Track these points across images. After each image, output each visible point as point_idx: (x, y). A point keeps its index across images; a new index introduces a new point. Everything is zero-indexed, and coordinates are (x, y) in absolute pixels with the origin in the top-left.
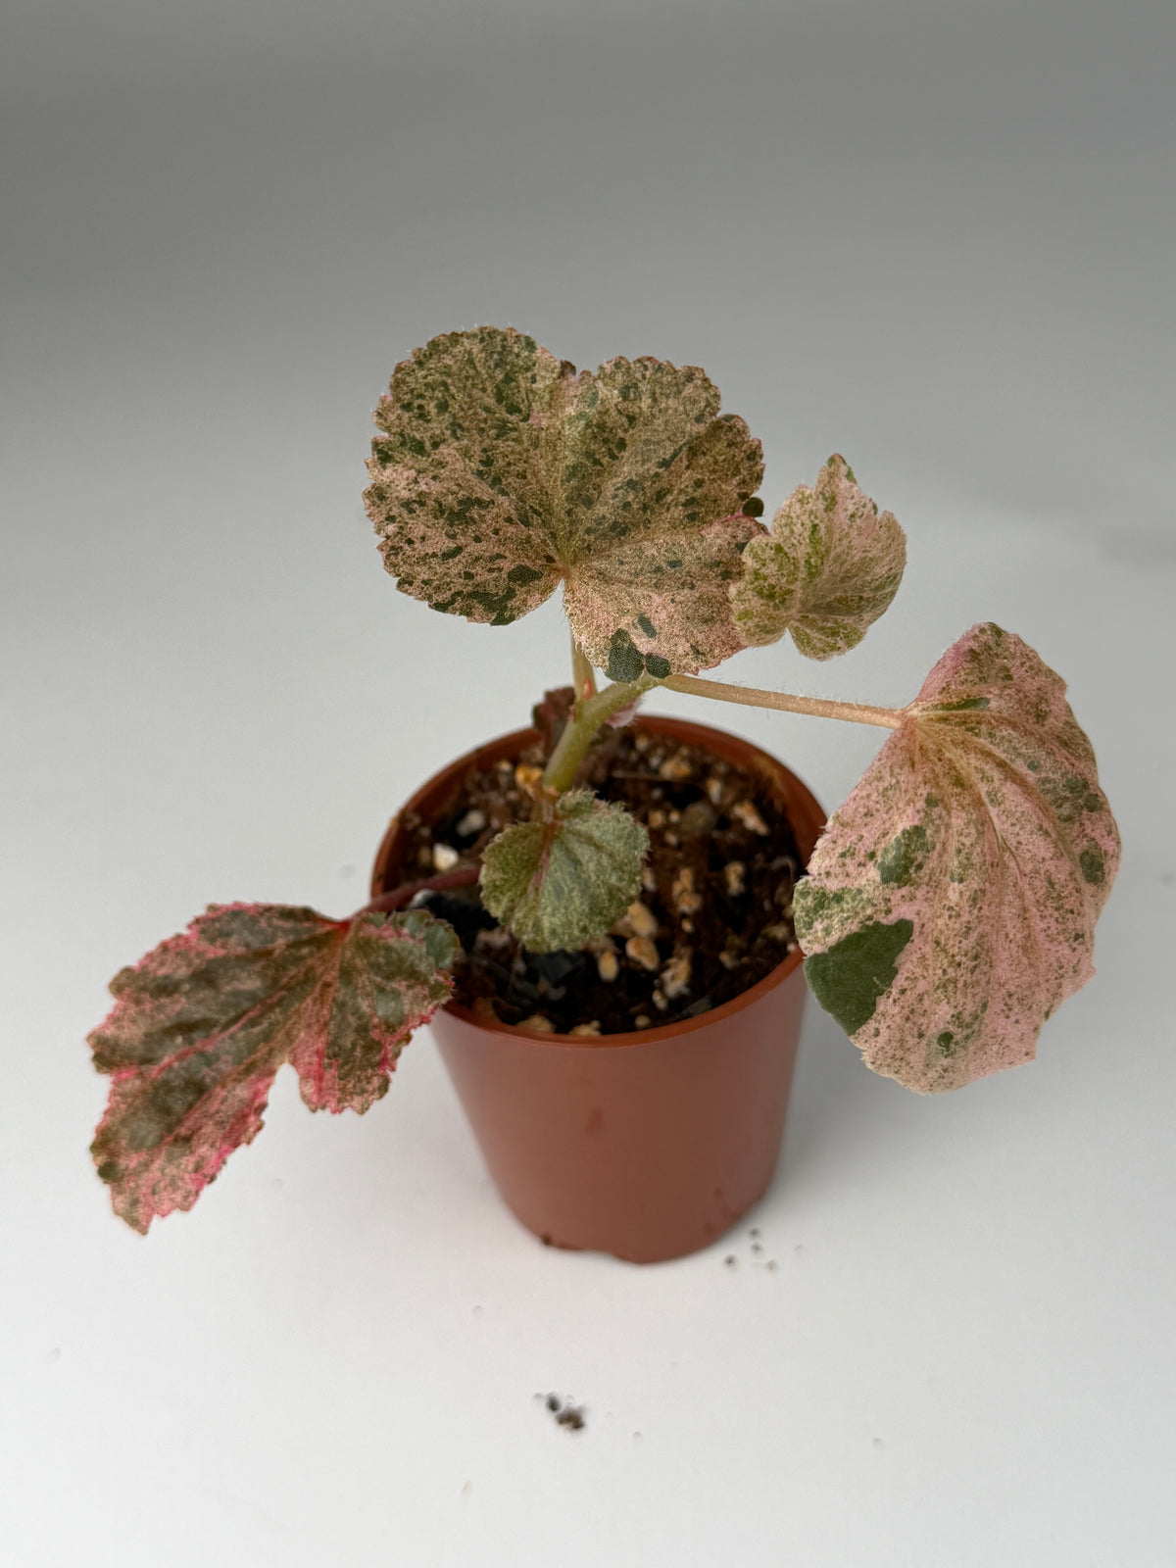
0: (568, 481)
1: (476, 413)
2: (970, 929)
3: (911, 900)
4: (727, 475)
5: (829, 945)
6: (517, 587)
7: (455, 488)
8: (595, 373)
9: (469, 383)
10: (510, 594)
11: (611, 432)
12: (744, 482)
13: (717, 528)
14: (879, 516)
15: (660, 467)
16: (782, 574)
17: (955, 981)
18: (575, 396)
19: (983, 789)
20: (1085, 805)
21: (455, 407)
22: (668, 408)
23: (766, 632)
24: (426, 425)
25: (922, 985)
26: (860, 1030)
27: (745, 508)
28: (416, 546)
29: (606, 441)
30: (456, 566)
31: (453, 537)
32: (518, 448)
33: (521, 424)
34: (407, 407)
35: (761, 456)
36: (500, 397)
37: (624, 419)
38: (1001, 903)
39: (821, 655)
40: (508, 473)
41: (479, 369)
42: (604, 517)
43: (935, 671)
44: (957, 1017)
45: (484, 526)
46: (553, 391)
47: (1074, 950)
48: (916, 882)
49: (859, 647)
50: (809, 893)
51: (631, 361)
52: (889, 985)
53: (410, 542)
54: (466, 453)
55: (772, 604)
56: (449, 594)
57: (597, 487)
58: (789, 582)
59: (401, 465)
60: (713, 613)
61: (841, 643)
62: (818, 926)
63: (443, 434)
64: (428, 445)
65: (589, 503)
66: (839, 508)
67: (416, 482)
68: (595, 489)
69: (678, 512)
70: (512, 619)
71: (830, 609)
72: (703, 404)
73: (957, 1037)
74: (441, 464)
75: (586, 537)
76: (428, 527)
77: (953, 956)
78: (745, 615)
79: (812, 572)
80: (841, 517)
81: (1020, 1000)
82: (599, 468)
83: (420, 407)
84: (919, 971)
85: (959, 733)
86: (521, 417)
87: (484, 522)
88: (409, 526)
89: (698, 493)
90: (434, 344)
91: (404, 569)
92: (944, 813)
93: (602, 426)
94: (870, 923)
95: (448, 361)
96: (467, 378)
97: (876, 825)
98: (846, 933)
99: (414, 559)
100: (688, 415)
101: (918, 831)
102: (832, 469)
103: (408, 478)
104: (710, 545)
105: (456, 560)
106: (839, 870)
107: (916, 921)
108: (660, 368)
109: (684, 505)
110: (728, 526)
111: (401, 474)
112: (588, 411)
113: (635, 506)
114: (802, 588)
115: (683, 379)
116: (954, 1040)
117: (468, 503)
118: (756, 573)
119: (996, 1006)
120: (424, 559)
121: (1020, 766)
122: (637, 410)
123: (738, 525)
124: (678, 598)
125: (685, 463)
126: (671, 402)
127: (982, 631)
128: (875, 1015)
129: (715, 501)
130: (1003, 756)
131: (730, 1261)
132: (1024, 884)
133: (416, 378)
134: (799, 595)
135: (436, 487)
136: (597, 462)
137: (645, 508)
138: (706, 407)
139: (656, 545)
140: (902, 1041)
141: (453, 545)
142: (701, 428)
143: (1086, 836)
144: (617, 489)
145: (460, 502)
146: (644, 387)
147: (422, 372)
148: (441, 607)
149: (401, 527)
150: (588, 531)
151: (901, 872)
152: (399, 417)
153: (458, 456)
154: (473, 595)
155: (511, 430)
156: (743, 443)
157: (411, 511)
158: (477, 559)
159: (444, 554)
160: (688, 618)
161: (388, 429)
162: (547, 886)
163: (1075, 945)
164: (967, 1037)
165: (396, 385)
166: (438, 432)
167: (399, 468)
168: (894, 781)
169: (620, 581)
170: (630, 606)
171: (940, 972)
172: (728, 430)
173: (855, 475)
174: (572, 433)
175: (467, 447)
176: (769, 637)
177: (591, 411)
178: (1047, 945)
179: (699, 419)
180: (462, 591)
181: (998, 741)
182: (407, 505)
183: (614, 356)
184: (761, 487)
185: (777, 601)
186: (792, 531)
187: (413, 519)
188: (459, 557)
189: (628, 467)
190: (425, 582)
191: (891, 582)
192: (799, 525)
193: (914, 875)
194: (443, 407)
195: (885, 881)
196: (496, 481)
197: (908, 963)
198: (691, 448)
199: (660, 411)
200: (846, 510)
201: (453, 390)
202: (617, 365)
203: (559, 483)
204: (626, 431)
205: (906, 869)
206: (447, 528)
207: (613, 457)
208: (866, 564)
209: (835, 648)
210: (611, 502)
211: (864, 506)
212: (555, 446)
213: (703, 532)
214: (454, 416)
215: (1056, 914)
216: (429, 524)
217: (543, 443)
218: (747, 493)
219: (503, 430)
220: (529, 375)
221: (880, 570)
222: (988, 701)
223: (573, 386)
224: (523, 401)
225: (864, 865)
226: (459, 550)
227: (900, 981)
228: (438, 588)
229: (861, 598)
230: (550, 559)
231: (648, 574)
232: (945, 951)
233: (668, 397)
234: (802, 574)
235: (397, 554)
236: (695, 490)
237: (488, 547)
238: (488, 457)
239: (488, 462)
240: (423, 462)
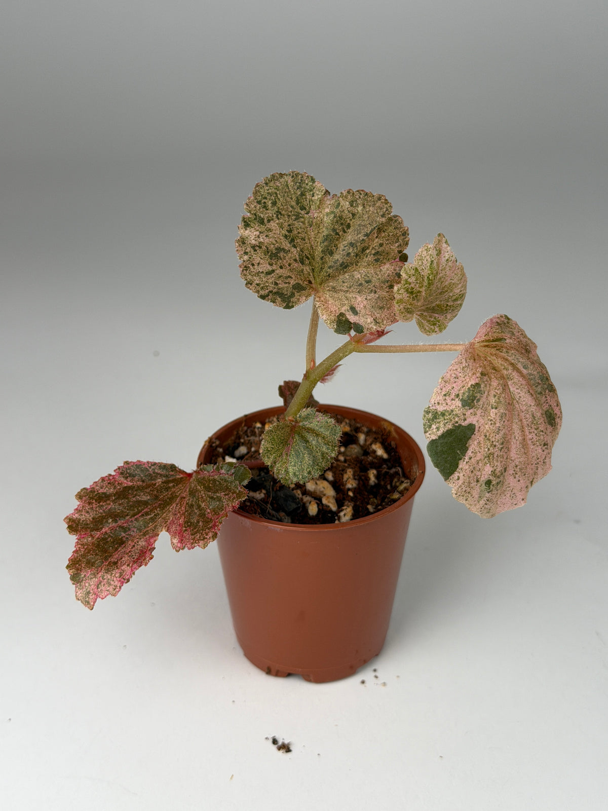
0: (323, 243)
1: (287, 208)
2: (500, 430)
3: (475, 415)
4: (393, 242)
5: (439, 435)
6: (296, 292)
7: (274, 242)
8: (339, 195)
9: (286, 194)
10: (293, 295)
11: (345, 220)
12: (401, 245)
13: (387, 266)
14: (458, 263)
15: (364, 237)
16: (417, 283)
17: (493, 454)
18: (330, 204)
19: (505, 372)
20: (547, 388)
21: (279, 204)
22: (369, 211)
23: (408, 312)
24: (266, 211)
25: (478, 458)
26: (451, 477)
27: (400, 257)
28: (255, 267)
29: (342, 224)
30: (271, 279)
31: (271, 265)
32: (303, 226)
33: (305, 215)
34: (259, 202)
35: (408, 235)
36: (298, 203)
37: (351, 215)
38: (512, 422)
39: (428, 333)
40: (298, 237)
41: (290, 189)
42: (338, 260)
43: (482, 327)
44: (493, 473)
45: (285, 261)
46: (321, 201)
47: (543, 451)
48: (477, 407)
50: (430, 412)
51: (354, 191)
52: (464, 456)
53: (253, 265)
54: (281, 226)
55: (412, 297)
56: (267, 291)
57: (336, 246)
58: (420, 287)
59: (253, 229)
60: (384, 304)
61: (437, 329)
62: (434, 426)
63: (273, 216)
64: (266, 221)
65: (331, 253)
66: (442, 255)
67: (259, 237)
68: (335, 246)
69: (371, 258)
70: (293, 307)
71: (433, 310)
72: (385, 210)
73: (494, 482)
74: (270, 230)
75: (329, 270)
76: (261, 259)
77: (493, 442)
78: (400, 301)
79: (430, 284)
80: (443, 260)
81: (521, 470)
82: (338, 236)
83: (265, 203)
84: (477, 449)
85: (493, 351)
86: (306, 212)
87: (285, 259)
88: (253, 257)
89: (381, 249)
90: (273, 176)
91: (250, 277)
92: (488, 379)
93: (341, 217)
94: (457, 425)
95: (278, 184)
96: (285, 192)
97: (459, 382)
98: (446, 429)
99: (254, 273)
100: (378, 214)
101: (477, 385)
102: (439, 238)
103: (255, 235)
104: (384, 273)
105: (271, 276)
106: (443, 402)
107: (476, 425)
108: (367, 194)
109: (374, 255)
110: (392, 265)
111: (253, 233)
112: (335, 210)
113: (352, 254)
114: (425, 291)
115: (376, 199)
116: (492, 484)
117: (279, 250)
118: (406, 281)
119: (510, 471)
120: (258, 273)
121: (520, 366)
122: (356, 211)
123: (397, 265)
125: (376, 235)
126: (371, 209)
128: (458, 470)
129: (387, 253)
130: (513, 361)
131: (363, 682)
132: (522, 414)
133: (264, 190)
134: (423, 294)
135: (267, 240)
136: (337, 234)
137: (357, 255)
138: (386, 211)
139: (359, 273)
140: (469, 483)
141: (270, 268)
142: (384, 220)
143: (547, 403)
144: (345, 247)
145: (276, 249)
146: (359, 201)
147: (267, 188)
148: (263, 297)
149: (250, 258)
150: (330, 267)
151: (470, 401)
152: (255, 207)
153: (277, 227)
154: (277, 293)
155: (301, 217)
156: (401, 228)
157: (255, 250)
158: (280, 277)
159: (266, 273)
160: (373, 307)
161: (250, 212)
162: (292, 452)
163: (544, 449)
164: (498, 484)
165: (256, 193)
166: (271, 215)
167: (253, 230)
168: (467, 365)
169: (341, 290)
170: (346, 302)
171: (487, 450)
172: (395, 221)
173: (449, 243)
174: (327, 220)
175: (282, 223)
176: (409, 315)
178: (532, 447)
179: (383, 216)
180: (272, 291)
181: (510, 355)
182: (253, 247)
183: (347, 189)
184: (408, 248)
185: (414, 295)
186: (422, 263)
187: (255, 254)
188: (273, 274)
189: (350, 237)
190: (258, 285)
191: (461, 298)
192: (425, 260)
193: (476, 404)
194: (274, 203)
195: (463, 406)
196: (292, 240)
197: (473, 445)
198: (379, 228)
199: (366, 212)
200: (445, 257)
201: (279, 196)
202: (349, 192)
203: (319, 244)
204: (351, 220)
205: (473, 400)
206: (269, 260)
207: (345, 232)
208: (451, 287)
209: (434, 331)
210: (341, 252)
211: (452, 257)
212: (319, 226)
213: (381, 268)
214: (278, 208)
215: (536, 432)
216: (262, 258)
217: (314, 224)
218: (401, 250)
219: (298, 217)
220: (311, 193)
221: (457, 291)
222: (505, 339)
223: (329, 201)
224: (308, 205)
225: (454, 400)
226: (273, 271)
227: (469, 453)
228: (262, 288)
229: (447, 305)
230: (310, 282)
231: (356, 287)
232: (489, 440)
233: (370, 206)
234: (426, 283)
235: (246, 270)
236: (379, 248)
237: (284, 272)
238: (290, 228)
239: (290, 231)
240: (263, 228)
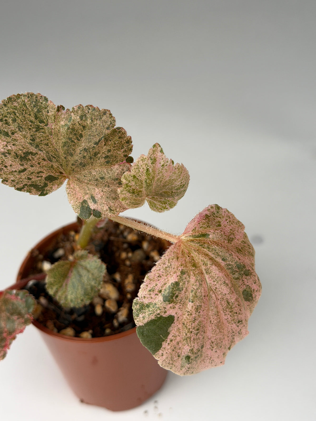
0: (64, 147)
1: (27, 123)
2: (195, 319)
3: (174, 308)
4: (119, 148)
5: (144, 323)
6: (49, 183)
7: (22, 148)
8: (71, 110)
9: (24, 112)
10: (46, 185)
11: (77, 131)
12: (125, 151)
13: (116, 166)
14: (175, 164)
15: (95, 144)
16: (137, 185)
17: (190, 338)
18: (64, 118)
19: (203, 268)
20: (244, 274)
21: (18, 120)
22: (97, 124)
23: (135, 204)
24: (9, 127)
25: (178, 339)
26: (157, 353)
27: (126, 160)
28: (8, 168)
29: (75, 134)
30: (24, 176)
31: (22, 165)
32: (44, 135)
33: (45, 127)
35: (131, 142)
36: (36, 118)
37: (82, 127)
39: (160, 210)
40: (41, 144)
41: (28, 107)
42: (77, 160)
43: (191, 222)
44: (192, 350)
45: (34, 161)
46: (55, 116)
47: (238, 326)
48: (176, 302)
49: (175, 208)
50: (138, 304)
51: (84, 106)
52: (167, 338)
53: (6, 167)
54: (25, 137)
55: (134, 195)
56: (22, 185)
57: (74, 150)
59: (0, 140)
60: (116, 196)
61: (167, 207)
62: (141, 316)
63: (15, 130)
64: (10, 134)
65: (72, 155)
66: (157, 162)
67: (7, 146)
69: (103, 160)
70: (47, 194)
71: (162, 195)
72: (109, 123)
73: (192, 357)
74: (15, 140)
75: (72, 166)
76: (12, 162)
77: (189, 329)
78: (125, 199)
79: (148, 185)
80: (158, 166)
81: (217, 344)
82: (74, 143)
83: (6, 120)
85: (197, 247)
86: (45, 125)
87: (34, 160)
88: (5, 161)
89: (109, 154)
91: (4, 176)
92: (187, 277)
93: (73, 129)
94: (159, 316)
95: (16, 104)
96: (23, 110)
97: (162, 281)
98: (150, 319)
99: (8, 173)
100: (104, 127)
101: (177, 284)
102: (154, 149)
103: (3, 145)
104: (114, 172)
105: (24, 173)
106: (148, 296)
107: (176, 316)
108: (94, 109)
109: (105, 158)
110: (121, 166)
111: (1, 143)
112: (68, 123)
113: (87, 157)
114: (145, 190)
115: (102, 114)
116: (191, 359)
117: (27, 153)
118: (127, 185)
119: (208, 345)
120: (12, 173)
121: (219, 260)
122: (86, 124)
123: (124, 166)
124: (104, 190)
125: (104, 143)
126: (98, 122)
127: (212, 207)
128: (162, 348)
129: (115, 157)
130: (213, 256)
131: (146, 412)
132: (218, 303)
133: (4, 110)
135: (14, 148)
136: (72, 141)
137: (91, 158)
138: (110, 124)
139: (96, 171)
140: (172, 358)
141: (22, 168)
142: (109, 132)
143: (245, 284)
144: (81, 151)
145: (24, 153)
146: (88, 116)
147: (6, 108)
148: (19, 189)
149: (2, 162)
151: (170, 298)
153: (22, 137)
154: (31, 185)
155: (41, 129)
157: (5, 156)
158: (32, 173)
159: (19, 171)
160: (108, 197)
162: (70, 283)
163: (238, 325)
164: (196, 357)
166: (13, 129)
168: (169, 265)
169: (84, 182)
170: (88, 192)
171: (185, 334)
172: (120, 132)
173: (164, 152)
174: (63, 130)
175: (25, 134)
177: (69, 124)
178: (228, 324)
179: (108, 128)
180: (27, 184)
181: (211, 250)
182: (4, 154)
183: (78, 104)
184: (132, 153)
186: (139, 171)
187: (6, 159)
189: (84, 144)
190: (12, 181)
191: (184, 186)
192: (142, 169)
193: (175, 300)
194: (14, 120)
195: (164, 301)
196: (37, 146)
197: (173, 330)
198: (105, 139)
199: (94, 125)
200: (160, 163)
201: (17, 114)
202: (79, 107)
203: (60, 148)
204: (82, 131)
205: (172, 297)
206: (20, 162)
207: (79, 140)
208: (171, 182)
209: (166, 208)
210: (79, 155)
211: (168, 162)
212: (58, 135)
213: (112, 168)
214: (19, 124)
215: (230, 314)
217: (53, 134)
218: (126, 155)
219: (38, 129)
220: (46, 110)
221: (178, 183)
222: (209, 235)
224: (45, 119)
225: (158, 295)
226: (25, 170)
227: (170, 337)
228: (17, 183)
229: (172, 192)
230: (61, 173)
231: (94, 181)
232: (186, 327)
233: (97, 120)
234: (144, 185)
235: (1, 171)
236: (108, 153)
237: (36, 169)
238: (33, 138)
239: (33, 140)
240: (9, 139)
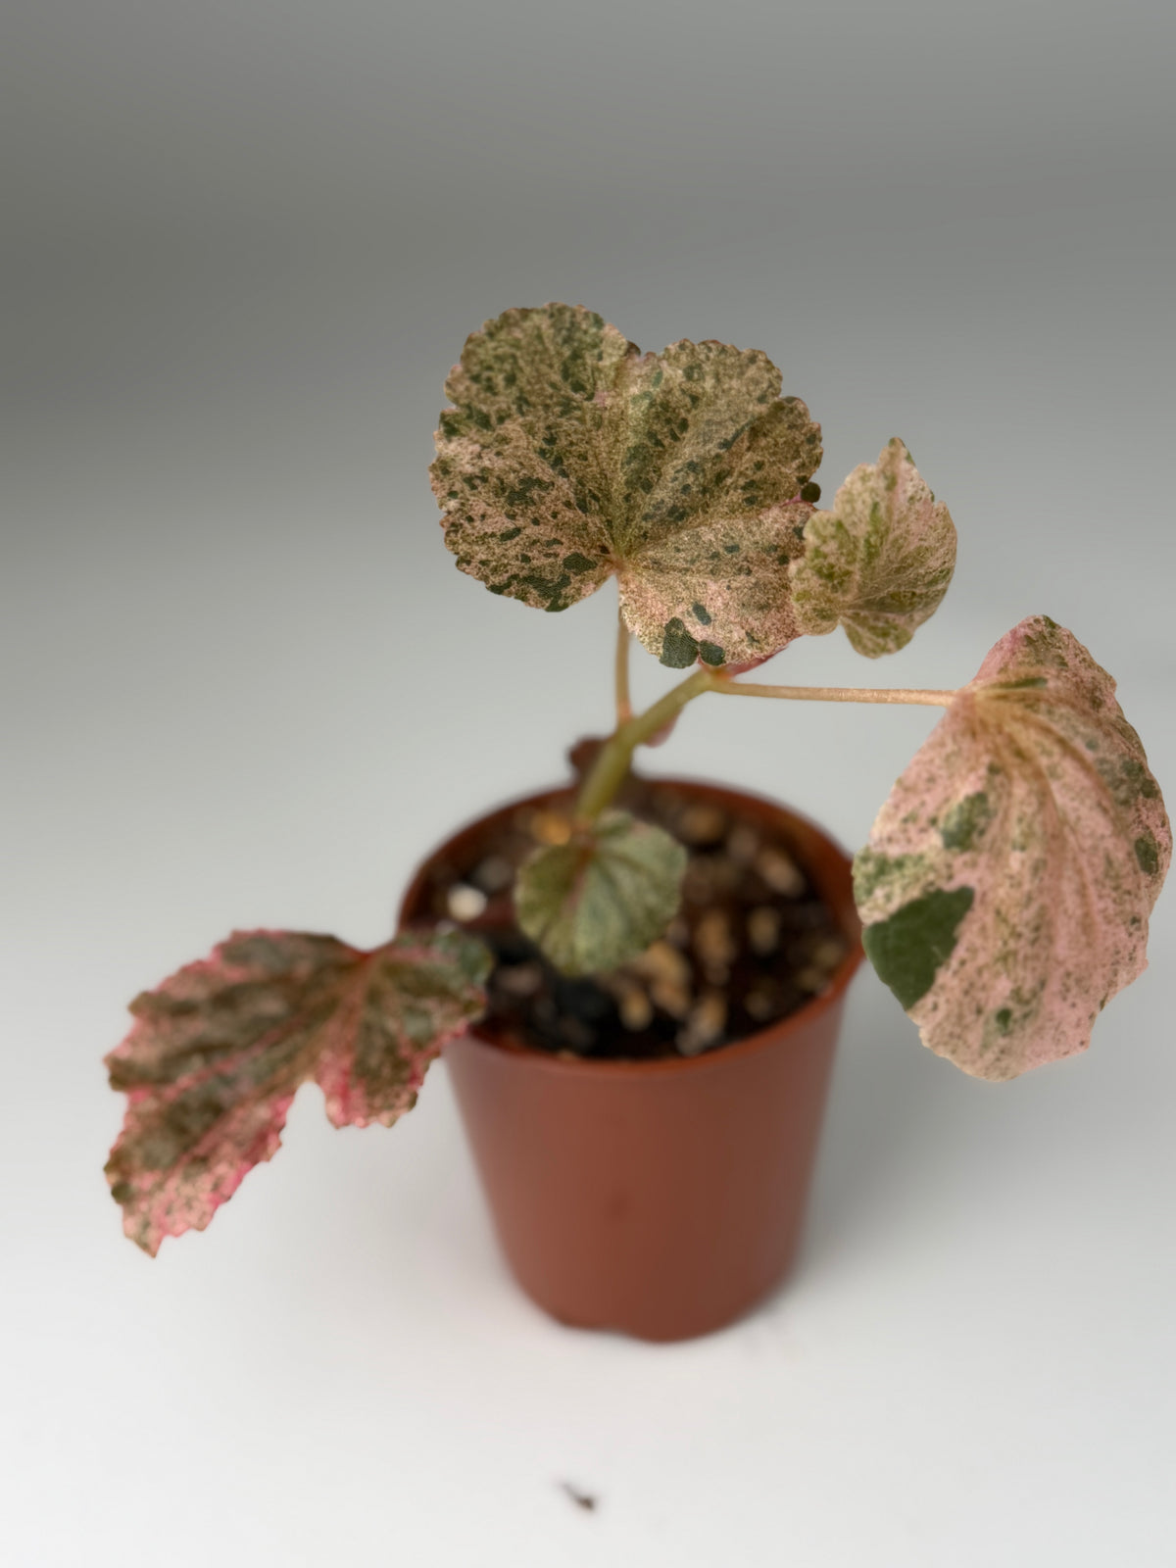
0: (629, 463)
1: (542, 389)
2: (1031, 898)
3: (973, 866)
4: (787, 458)
5: (890, 912)
6: (572, 575)
7: (517, 466)
8: (660, 354)
9: (537, 358)
10: (565, 581)
11: (674, 411)
12: (803, 465)
13: (775, 512)
14: (936, 504)
15: (721, 448)
16: (841, 553)
17: (1015, 953)
18: (640, 376)
19: (1044, 762)
20: (1142, 789)
21: (522, 381)
22: (730, 389)
23: (823, 617)
24: (492, 398)
25: (982, 958)
26: (918, 1005)
27: (803, 492)
28: (476, 524)
29: (668, 421)
30: (513, 548)
31: (512, 517)
32: (581, 428)
33: (586, 403)
34: (476, 379)
35: (820, 440)
36: (566, 374)
37: (688, 399)
38: (1060, 877)
39: (872, 654)
40: (570, 453)
41: (547, 345)
42: (663, 501)
43: (992, 652)
44: (1016, 994)
45: (543, 507)
46: (620, 369)
48: (978, 848)
49: (907, 648)
50: (870, 860)
51: (696, 343)
52: (949, 957)
53: (470, 519)
54: (530, 430)
55: (830, 585)
56: (506, 576)
57: (657, 470)
58: (849, 563)
59: (466, 438)
60: (770, 600)
61: (891, 645)
62: (879, 893)
63: (509, 408)
64: (493, 420)
65: (648, 487)
66: (899, 489)
67: (480, 457)
68: (654, 471)
69: (736, 496)
70: (565, 606)
71: (882, 605)
72: (765, 385)
73: (1016, 1015)
74: (505, 440)
75: (643, 523)
76: (489, 505)
77: (1014, 926)
78: (804, 596)
79: (872, 554)
80: (902, 499)
81: (1079, 981)
82: (661, 449)
83: (489, 379)
84: (978, 942)
85: (1018, 710)
86: (586, 396)
87: (544, 504)
88: (470, 502)
89: (759, 476)
90: (505, 317)
91: (463, 547)
92: (1006, 782)
93: (665, 406)
94: (932, 889)
95: (518, 334)
96: (536, 352)
97: (939, 792)
98: (907, 899)
99: (473, 538)
100: (750, 395)
101: (980, 798)
102: (893, 450)
103: (472, 453)
104: (768, 530)
105: (514, 541)
106: (901, 836)
107: (978, 888)
108: (723, 350)
109: (744, 488)
110: (786, 511)
111: (466, 448)
112: (652, 390)
113: (695, 489)
114: (862, 570)
115: (746, 361)
116: (1012, 1018)
117: (529, 482)
118: (817, 550)
119: (1054, 986)
120: (484, 538)
121: (1079, 744)
122: (700, 390)
123: (796, 510)
124: (734, 585)
125: (746, 444)
126: (735, 383)
127: (1037, 621)
128: (933, 988)
129: (774, 485)
130: (1062, 734)
132: (1083, 860)
133: (486, 350)
134: (857, 577)
135: (500, 464)
136: (659, 443)
137: (704, 491)
138: (769, 387)
139: (712, 532)
140: (960, 1017)
141: (510, 525)
142: (763, 409)
143: (1141, 822)
144: (678, 472)
145: (522, 482)
146: (707, 367)
147: (493, 344)
148: (497, 589)
149: (462, 504)
150: (646, 518)
151: (962, 838)
152: (468, 389)
153: (522, 433)
154: (528, 579)
155: (575, 408)
156: (803, 425)
157: (474, 487)
158: (535, 542)
159: (502, 535)
160: (743, 605)
161: (456, 401)
163: (1132, 929)
164: (1026, 1016)
165: (467, 356)
166: (504, 406)
167: (465, 441)
168: (956, 748)
169: (674, 569)
170: (684, 594)
171: (1000, 943)
172: (790, 411)
173: (913, 458)
174: (636, 412)
175: (531, 423)
176: (825, 624)
177: (655, 391)
178: (1104, 927)
179: (762, 399)
180: (518, 575)
181: (1056, 718)
182: (469, 480)
183: (679, 338)
184: (819, 471)
185: (836, 582)
186: (853, 509)
187: (474, 495)
188: (517, 539)
189: (688, 449)
190: (483, 563)
191: (944, 577)
192: (860, 503)
193: (976, 841)
194: (511, 380)
195: (947, 846)
196: (558, 462)
197: (969, 934)
198: (753, 429)
199: (723, 391)
200: (905, 492)
201: (521, 363)
202: (682, 347)
203: (619, 466)
204: (689, 411)
205: (969, 834)
206: (507, 507)
207: (675, 438)
208: (920, 555)
209: (885, 650)
210: (670, 485)
211: (923, 489)
212: (617, 426)
213: (761, 517)
214: (521, 390)
215: (1114, 894)
216: (491, 501)
217: (606, 422)
218: (805, 477)
219: (567, 407)
220: (596, 352)
221: (934, 563)
222: (1045, 681)
223: (638, 368)
224: (589, 379)
225: (926, 831)
226: (518, 531)
227: (960, 952)
228: (495, 570)
229: (914, 594)
230: (604, 550)
231: (705, 561)
232: (1006, 921)
233: (731, 378)
234: (861, 554)
235: (456, 532)
236: (754, 473)
237: (543, 532)
238: (552, 434)
239: (551, 440)
240: (488, 436)
